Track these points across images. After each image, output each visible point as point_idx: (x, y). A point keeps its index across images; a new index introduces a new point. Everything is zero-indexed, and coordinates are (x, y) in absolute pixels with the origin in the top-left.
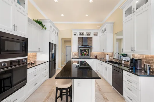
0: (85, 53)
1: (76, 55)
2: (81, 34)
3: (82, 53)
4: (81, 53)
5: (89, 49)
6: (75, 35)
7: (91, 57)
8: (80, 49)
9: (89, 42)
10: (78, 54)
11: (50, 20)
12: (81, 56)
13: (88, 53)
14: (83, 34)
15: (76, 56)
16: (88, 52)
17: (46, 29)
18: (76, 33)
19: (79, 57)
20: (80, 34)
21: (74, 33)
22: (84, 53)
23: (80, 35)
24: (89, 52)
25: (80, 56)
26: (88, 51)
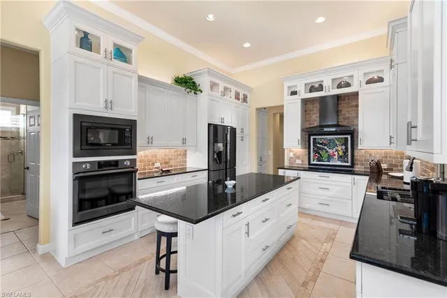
0: (331, 151)
1: (298, 158)
2: (317, 86)
3: (319, 153)
4: (316, 152)
5: (349, 137)
6: (294, 93)
7: (357, 168)
8: (312, 138)
9: (348, 112)
10: (307, 156)
11: (207, 70)
12: (315, 162)
13: (345, 152)
14: (321, 88)
15: (299, 162)
16: (344, 147)
17: (201, 92)
18: (296, 86)
19: (310, 164)
20: (312, 86)
21: (289, 87)
22: (327, 152)
23: (312, 89)
24: (347, 148)
25: (312, 162)
26: (345, 144)
